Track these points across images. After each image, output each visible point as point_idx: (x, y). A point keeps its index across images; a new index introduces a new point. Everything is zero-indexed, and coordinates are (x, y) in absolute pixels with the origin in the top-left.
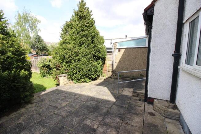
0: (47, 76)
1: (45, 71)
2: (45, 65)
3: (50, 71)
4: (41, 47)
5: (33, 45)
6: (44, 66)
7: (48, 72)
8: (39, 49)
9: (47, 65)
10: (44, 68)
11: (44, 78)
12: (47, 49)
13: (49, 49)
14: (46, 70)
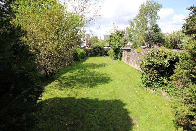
0: (152, 86)
1: (151, 76)
2: (153, 65)
3: (162, 78)
4: (156, 38)
5: (148, 37)
6: (150, 67)
7: (158, 79)
8: (153, 41)
9: (157, 64)
10: (150, 71)
11: (148, 88)
12: (163, 40)
13: (166, 40)
14: (153, 75)
